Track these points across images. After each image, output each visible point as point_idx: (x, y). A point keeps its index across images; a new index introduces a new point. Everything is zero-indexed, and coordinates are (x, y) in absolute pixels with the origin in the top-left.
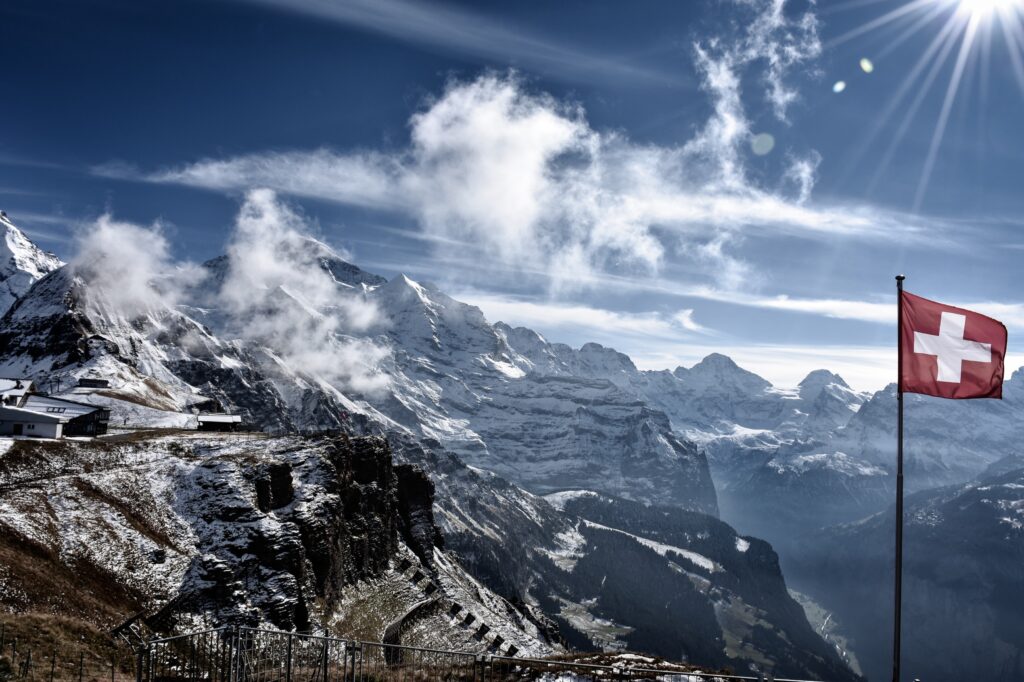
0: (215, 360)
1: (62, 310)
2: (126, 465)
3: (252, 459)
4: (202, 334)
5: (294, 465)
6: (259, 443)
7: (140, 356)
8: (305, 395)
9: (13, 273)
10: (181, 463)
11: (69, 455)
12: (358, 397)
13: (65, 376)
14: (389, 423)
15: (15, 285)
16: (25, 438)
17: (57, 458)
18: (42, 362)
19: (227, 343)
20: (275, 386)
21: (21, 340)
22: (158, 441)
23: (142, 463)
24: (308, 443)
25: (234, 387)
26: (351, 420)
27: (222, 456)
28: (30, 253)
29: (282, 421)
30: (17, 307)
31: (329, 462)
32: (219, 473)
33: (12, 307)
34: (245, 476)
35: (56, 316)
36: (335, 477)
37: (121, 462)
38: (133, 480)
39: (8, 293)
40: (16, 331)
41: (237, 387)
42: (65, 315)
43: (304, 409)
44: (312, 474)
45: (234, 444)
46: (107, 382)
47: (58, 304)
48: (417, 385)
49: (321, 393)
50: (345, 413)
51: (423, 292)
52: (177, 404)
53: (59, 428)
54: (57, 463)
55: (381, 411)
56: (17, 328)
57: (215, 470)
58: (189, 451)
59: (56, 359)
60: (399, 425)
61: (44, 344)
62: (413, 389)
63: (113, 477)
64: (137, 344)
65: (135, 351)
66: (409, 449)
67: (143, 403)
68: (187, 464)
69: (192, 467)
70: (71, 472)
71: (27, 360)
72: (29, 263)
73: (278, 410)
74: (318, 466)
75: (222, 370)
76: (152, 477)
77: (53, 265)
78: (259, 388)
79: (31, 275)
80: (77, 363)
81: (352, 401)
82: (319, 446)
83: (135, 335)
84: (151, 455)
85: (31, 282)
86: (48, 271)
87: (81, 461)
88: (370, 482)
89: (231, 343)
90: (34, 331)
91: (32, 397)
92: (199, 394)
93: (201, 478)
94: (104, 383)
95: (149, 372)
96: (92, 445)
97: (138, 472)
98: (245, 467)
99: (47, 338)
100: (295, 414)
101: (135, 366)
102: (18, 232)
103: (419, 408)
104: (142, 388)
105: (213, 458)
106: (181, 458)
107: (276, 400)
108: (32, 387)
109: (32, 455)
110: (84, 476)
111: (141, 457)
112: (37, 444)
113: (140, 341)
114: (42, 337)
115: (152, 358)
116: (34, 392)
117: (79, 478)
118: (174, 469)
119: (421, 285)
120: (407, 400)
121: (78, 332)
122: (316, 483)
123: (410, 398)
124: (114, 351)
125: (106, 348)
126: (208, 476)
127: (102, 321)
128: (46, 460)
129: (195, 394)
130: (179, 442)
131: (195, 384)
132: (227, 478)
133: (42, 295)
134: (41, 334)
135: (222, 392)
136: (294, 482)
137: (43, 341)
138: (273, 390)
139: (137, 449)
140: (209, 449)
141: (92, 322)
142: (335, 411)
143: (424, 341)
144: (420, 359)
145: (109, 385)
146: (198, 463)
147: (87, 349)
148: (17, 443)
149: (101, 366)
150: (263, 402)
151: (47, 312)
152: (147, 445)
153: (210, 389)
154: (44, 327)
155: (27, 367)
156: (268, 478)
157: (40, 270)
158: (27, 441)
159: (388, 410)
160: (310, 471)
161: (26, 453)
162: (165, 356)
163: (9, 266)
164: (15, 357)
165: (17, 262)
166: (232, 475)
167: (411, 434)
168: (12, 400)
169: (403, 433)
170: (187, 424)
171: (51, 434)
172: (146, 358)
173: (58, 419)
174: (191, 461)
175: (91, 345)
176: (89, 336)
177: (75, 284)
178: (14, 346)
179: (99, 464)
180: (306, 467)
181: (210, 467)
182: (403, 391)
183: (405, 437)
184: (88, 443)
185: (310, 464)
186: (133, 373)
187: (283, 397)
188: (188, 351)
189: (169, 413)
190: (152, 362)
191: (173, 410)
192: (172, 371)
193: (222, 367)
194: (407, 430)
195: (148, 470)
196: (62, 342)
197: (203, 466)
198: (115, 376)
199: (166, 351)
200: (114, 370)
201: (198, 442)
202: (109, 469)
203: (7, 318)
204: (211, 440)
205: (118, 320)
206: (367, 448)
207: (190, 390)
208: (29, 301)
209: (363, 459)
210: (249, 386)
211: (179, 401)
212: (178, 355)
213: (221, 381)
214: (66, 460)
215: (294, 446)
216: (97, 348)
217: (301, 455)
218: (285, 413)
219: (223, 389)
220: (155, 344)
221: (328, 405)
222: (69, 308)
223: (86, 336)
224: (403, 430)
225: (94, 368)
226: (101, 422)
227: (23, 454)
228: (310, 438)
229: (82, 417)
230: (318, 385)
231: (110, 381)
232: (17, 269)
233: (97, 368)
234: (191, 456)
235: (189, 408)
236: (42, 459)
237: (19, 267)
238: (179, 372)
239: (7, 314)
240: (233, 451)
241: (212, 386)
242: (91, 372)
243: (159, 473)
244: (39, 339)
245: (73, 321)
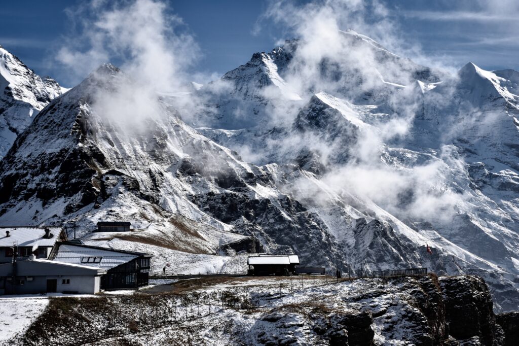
0: (247, 190)
1: (71, 143)
2: (176, 322)
3: (321, 309)
4: (232, 160)
5: (375, 315)
6: (328, 288)
7: (162, 192)
8: (357, 227)
9: (11, 105)
10: (239, 317)
11: (111, 312)
12: (424, 225)
13: (81, 220)
14: (468, 257)
15: (13, 118)
16: (60, 296)
17: (98, 316)
18: (53, 205)
19: (261, 168)
20: (322, 218)
21: (28, 181)
22: (209, 291)
23: (193, 318)
24: (389, 286)
25: (272, 221)
26: (417, 255)
27: (285, 306)
28: (26, 80)
29: (331, 259)
30: (20, 144)
31: (417, 310)
32: (285, 327)
33: (15, 144)
34: (316, 330)
35: (64, 151)
36: (427, 331)
37: (170, 319)
38: (186, 340)
39: (7, 128)
40: (21, 171)
41: (276, 220)
42: (74, 150)
43: (357, 244)
44: (397, 327)
45: (298, 291)
46: (129, 224)
47: (66, 136)
48: (501, 206)
49: (377, 222)
50: (410, 246)
51: (502, 84)
52: (209, 245)
53: (97, 281)
54: (98, 323)
55: (455, 243)
56: (22, 167)
57: (279, 324)
58: (246, 301)
59: (69, 201)
60: (481, 260)
61: (54, 184)
62: (496, 213)
63: (163, 336)
64: (158, 177)
65: (156, 187)
66: (499, 291)
67: (171, 246)
68: (246, 318)
69: (252, 320)
70: (115, 334)
71: (35, 204)
72: (26, 91)
73: (326, 246)
74: (404, 316)
75: (257, 201)
76: (206, 335)
77: (54, 92)
78: (302, 221)
79: (29, 106)
80: (93, 204)
81: (417, 231)
82: (402, 290)
83: (154, 167)
84: (204, 309)
85: (31, 113)
86: (49, 100)
87: (125, 319)
88: (469, 337)
89: (265, 169)
90: (43, 170)
91: (63, 247)
92: (232, 232)
93: (264, 334)
94: (126, 226)
95: (174, 210)
96: (135, 299)
97: (190, 330)
98: (314, 319)
99: (56, 177)
100: (347, 250)
101: (157, 203)
102: (11, 56)
103: (506, 237)
104: (168, 227)
105: (275, 310)
106: (237, 310)
107: (324, 234)
108: (62, 236)
109: (71, 314)
110: (130, 337)
111: (192, 311)
112: (75, 301)
113: (161, 174)
114: (51, 177)
115: (176, 193)
116: (64, 241)
117: (125, 340)
118: (230, 324)
119: (498, 75)
120: (489, 227)
121: (90, 167)
122: (404, 339)
123: (493, 224)
124: (133, 187)
125: (124, 184)
126: (272, 332)
127: (116, 153)
128: (86, 321)
129: (228, 232)
130: (233, 291)
131: (227, 221)
132: (295, 333)
133: (46, 127)
134: (50, 173)
135: (259, 228)
136: (376, 337)
137: (53, 181)
138: (318, 222)
139: (186, 302)
140: (268, 297)
141: (106, 155)
142: (396, 244)
143: (507, 149)
144: (503, 173)
145: (131, 227)
146: (258, 315)
147: (103, 187)
148: (53, 302)
149: (121, 206)
150: (307, 237)
151: (55, 146)
152: (197, 296)
153: (244, 225)
154: (53, 165)
155: (37, 212)
156: (344, 332)
157: (40, 99)
158: (65, 299)
159: (464, 240)
160: (393, 322)
161: (63, 313)
162: (189, 189)
163: (5, 97)
164: (23, 201)
165: (14, 92)
166: (301, 329)
167: (500, 271)
168: (41, 251)
169: (489, 271)
170: (222, 268)
171: (88, 289)
172: (169, 193)
173: (96, 271)
174: (250, 313)
175: (107, 182)
176: (104, 171)
177: (82, 111)
178: (21, 189)
179: (145, 322)
180: (388, 318)
181: (273, 320)
182: (483, 214)
183: (492, 275)
184: (131, 297)
185: (393, 313)
186: (156, 211)
187: (331, 231)
188: (216, 180)
189: (201, 255)
190: (176, 198)
191: (205, 252)
192: (199, 207)
193: (257, 198)
194: (494, 266)
195: (201, 327)
196: (74, 181)
197: (265, 320)
198: (138, 217)
199: (191, 183)
200: (135, 210)
201: (254, 290)
202: (157, 327)
203: (10, 157)
204: (270, 287)
205: (135, 151)
206: (462, 291)
207: (222, 227)
208: (32, 135)
209: (457, 306)
210: (289, 218)
211: (211, 242)
212: (205, 186)
213: (257, 215)
214: (108, 319)
215: (370, 291)
216: (114, 185)
217: (381, 302)
218: (335, 249)
219: (260, 224)
220: (177, 176)
221: (387, 238)
222: (78, 141)
223: (100, 173)
224: (488, 267)
225: (113, 209)
226: (142, 271)
227: (61, 314)
228: (389, 279)
229: (121, 266)
230: (373, 214)
231: (132, 222)
232: (14, 100)
233: (117, 209)
234: (249, 307)
235: (223, 249)
236: (82, 319)
237: (16, 98)
238: (207, 207)
239: (10, 152)
240: (298, 299)
241: (246, 221)
242: (110, 213)
243: (214, 329)
244: (48, 180)
245: (84, 156)
